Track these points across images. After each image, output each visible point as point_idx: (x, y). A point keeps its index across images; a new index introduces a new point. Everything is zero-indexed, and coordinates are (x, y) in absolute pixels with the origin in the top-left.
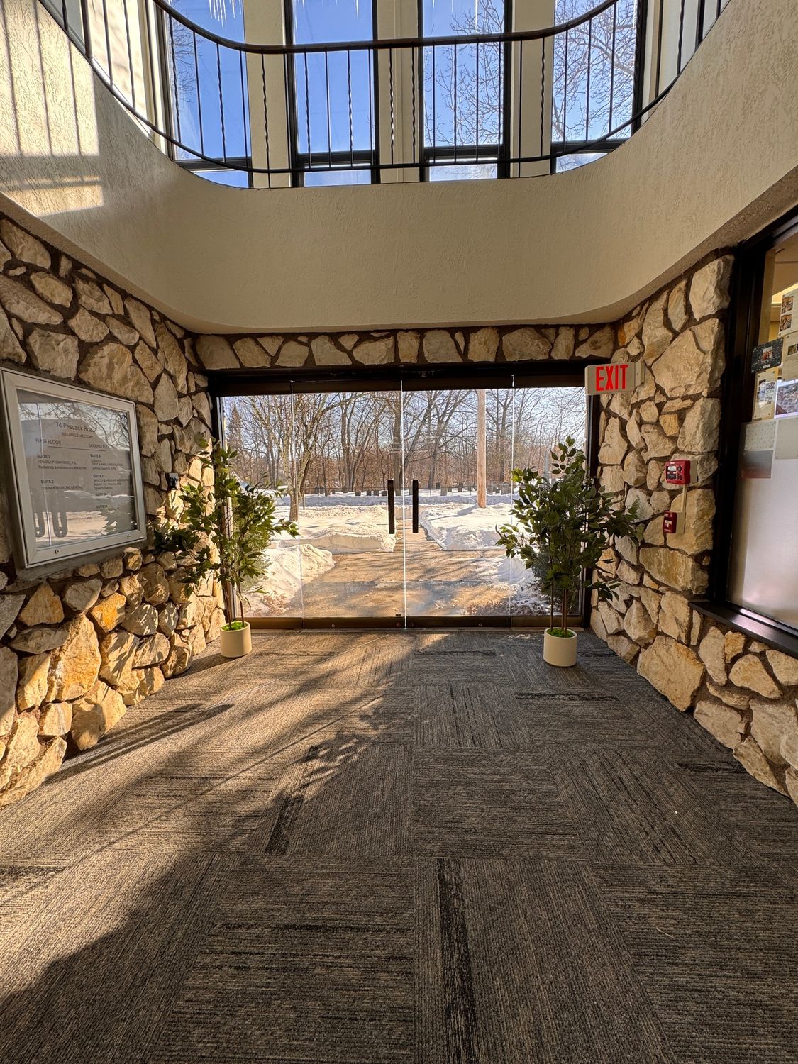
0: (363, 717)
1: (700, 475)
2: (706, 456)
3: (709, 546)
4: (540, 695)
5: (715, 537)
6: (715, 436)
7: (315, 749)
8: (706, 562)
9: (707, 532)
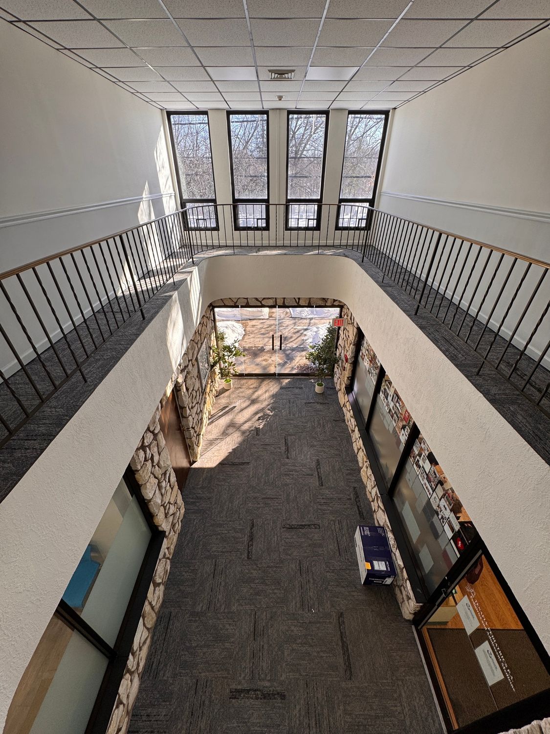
0: (269, 410)
1: (350, 361)
2: (352, 358)
3: (351, 376)
4: (311, 403)
5: (352, 374)
6: (354, 353)
7: (259, 417)
8: (350, 378)
9: (350, 373)
